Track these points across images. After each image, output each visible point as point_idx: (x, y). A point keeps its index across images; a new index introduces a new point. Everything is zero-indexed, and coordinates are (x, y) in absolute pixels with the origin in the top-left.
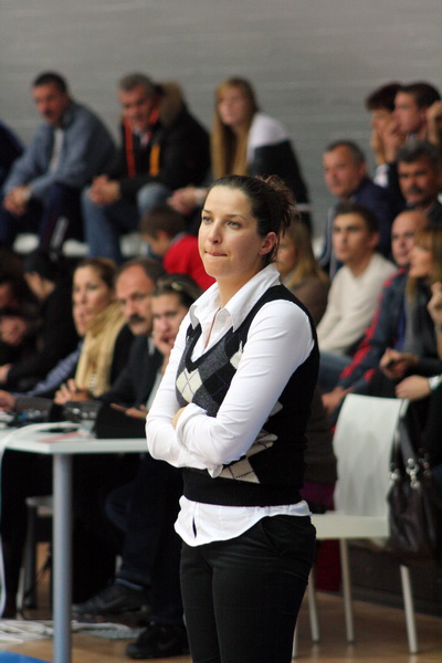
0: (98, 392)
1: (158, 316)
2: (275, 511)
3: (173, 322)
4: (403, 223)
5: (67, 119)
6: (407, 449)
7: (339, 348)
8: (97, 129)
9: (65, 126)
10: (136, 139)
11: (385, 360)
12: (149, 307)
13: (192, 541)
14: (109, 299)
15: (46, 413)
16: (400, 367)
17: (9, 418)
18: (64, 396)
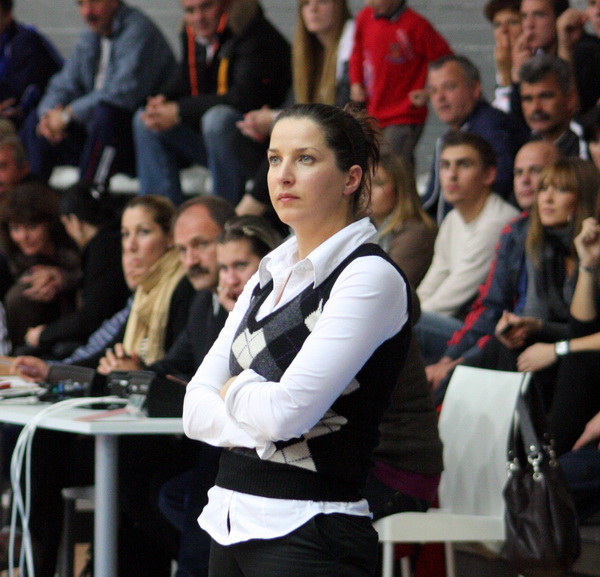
0: (149, 361)
1: (224, 267)
2: (331, 508)
3: (242, 274)
4: (528, 156)
5: (116, 25)
6: (529, 434)
7: (447, 310)
8: (152, 37)
9: (113, 36)
10: (201, 50)
11: (501, 326)
12: (214, 255)
13: (224, 539)
14: (165, 247)
15: (86, 385)
16: (519, 333)
17: (42, 391)
18: (109, 363)
